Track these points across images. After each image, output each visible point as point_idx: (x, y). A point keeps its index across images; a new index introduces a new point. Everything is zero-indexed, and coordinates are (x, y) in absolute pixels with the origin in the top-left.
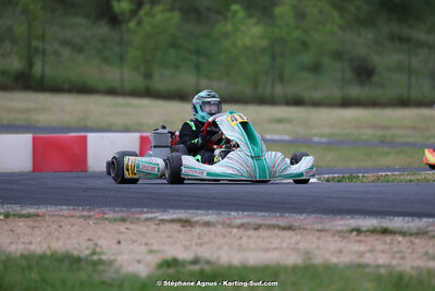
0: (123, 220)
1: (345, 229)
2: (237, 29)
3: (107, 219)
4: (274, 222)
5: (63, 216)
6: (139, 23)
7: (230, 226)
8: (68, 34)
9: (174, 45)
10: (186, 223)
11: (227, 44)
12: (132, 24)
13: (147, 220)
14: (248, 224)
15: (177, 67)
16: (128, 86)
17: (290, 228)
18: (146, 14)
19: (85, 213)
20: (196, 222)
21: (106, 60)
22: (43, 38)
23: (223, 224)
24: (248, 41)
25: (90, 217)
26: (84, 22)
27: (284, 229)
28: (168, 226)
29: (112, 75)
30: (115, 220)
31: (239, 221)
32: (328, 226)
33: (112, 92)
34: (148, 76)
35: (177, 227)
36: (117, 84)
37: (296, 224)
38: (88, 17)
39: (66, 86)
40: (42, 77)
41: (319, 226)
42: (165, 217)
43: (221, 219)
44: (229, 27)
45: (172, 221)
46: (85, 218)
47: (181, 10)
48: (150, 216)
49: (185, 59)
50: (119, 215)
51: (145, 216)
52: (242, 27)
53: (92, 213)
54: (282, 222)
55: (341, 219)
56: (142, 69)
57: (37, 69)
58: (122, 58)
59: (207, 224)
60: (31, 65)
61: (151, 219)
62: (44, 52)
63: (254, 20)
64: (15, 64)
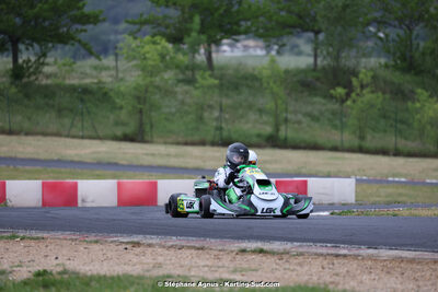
2: (424, 105)
6: (354, 101)
8: (309, 109)
9: (384, 117)
11: (418, 116)
12: (349, 103)
15: (385, 131)
16: (347, 145)
18: (358, 95)
21: (335, 127)
22: (286, 110)
24: (431, 113)
26: (323, 101)
29: (335, 137)
33: (335, 149)
34: (362, 138)
36: (339, 144)
38: (325, 97)
39: (302, 145)
40: (286, 139)
44: (418, 105)
47: (391, 92)
49: (391, 126)
52: (427, 104)
56: (358, 132)
57: (282, 134)
58: (343, 127)
60: (278, 130)
62: (286, 120)
63: (435, 99)
64: (268, 130)
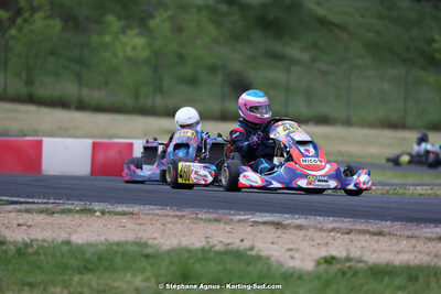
0: (217, 220)
1: (434, 236)
3: (201, 219)
4: (363, 227)
5: (157, 215)
7: (321, 230)
10: (278, 225)
13: (240, 221)
14: (339, 228)
17: (380, 234)
19: (178, 213)
20: (288, 225)
23: (315, 228)
25: (184, 216)
27: (374, 234)
28: (262, 227)
30: (210, 220)
31: (331, 226)
32: (417, 233)
35: (271, 229)
37: (385, 230)
41: (409, 233)
42: (256, 219)
43: (311, 223)
45: (265, 223)
46: (180, 217)
48: (242, 217)
50: (212, 216)
51: (237, 218)
53: (185, 213)
54: (372, 228)
55: (426, 227)
59: (299, 227)
61: (244, 220)
